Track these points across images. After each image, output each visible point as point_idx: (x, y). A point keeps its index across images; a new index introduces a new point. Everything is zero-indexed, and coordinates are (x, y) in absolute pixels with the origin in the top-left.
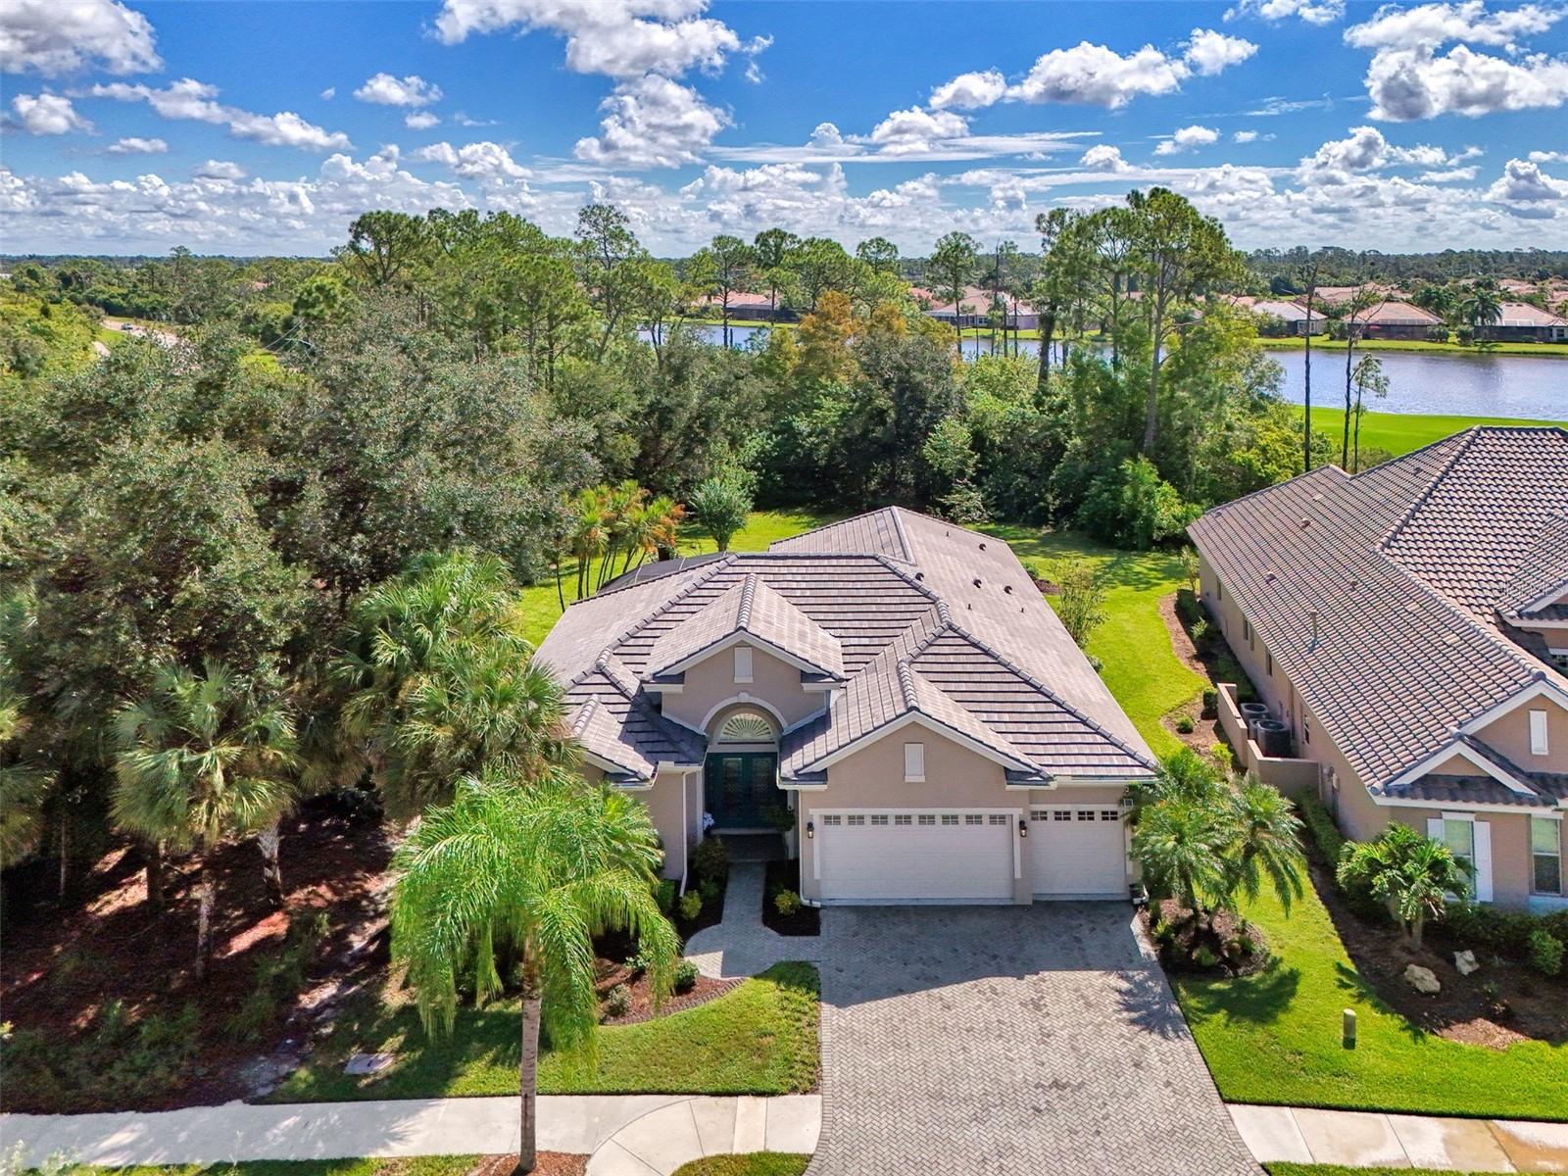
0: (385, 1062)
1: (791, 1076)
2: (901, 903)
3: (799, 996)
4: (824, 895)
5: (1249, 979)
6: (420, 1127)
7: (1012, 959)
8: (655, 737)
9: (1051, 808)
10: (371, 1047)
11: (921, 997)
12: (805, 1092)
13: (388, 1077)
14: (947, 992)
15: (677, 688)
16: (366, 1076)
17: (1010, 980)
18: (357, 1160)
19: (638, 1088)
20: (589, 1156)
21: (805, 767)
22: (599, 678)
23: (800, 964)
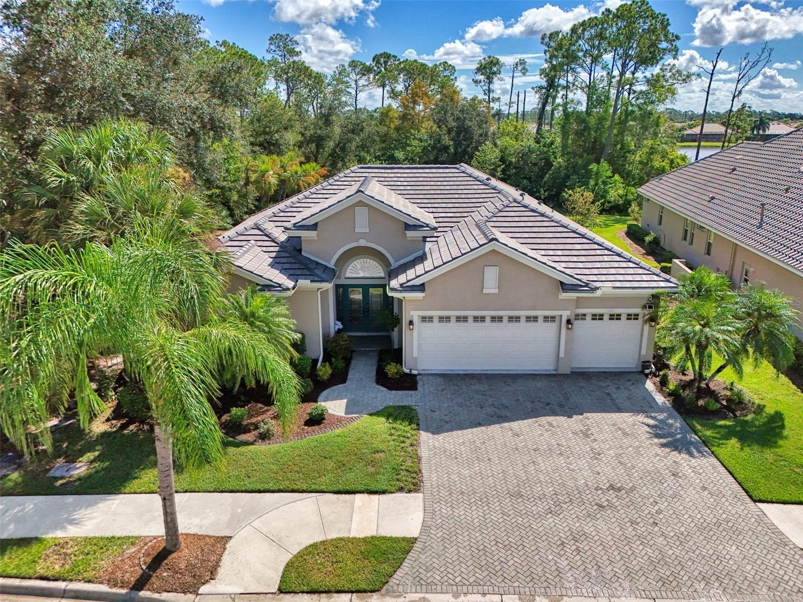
0: (81, 469)
1: (398, 480)
2: (474, 372)
3: (403, 427)
4: (420, 367)
5: (746, 419)
6: (95, 515)
7: (561, 405)
8: (297, 266)
9: (589, 311)
10: (71, 459)
11: (495, 429)
12: (410, 491)
13: (79, 479)
14: (515, 425)
15: (312, 234)
16: (62, 478)
17: (562, 419)
18: (37, 539)
19: (276, 488)
20: (230, 537)
21: (408, 281)
22: (256, 232)
23: (404, 407)
